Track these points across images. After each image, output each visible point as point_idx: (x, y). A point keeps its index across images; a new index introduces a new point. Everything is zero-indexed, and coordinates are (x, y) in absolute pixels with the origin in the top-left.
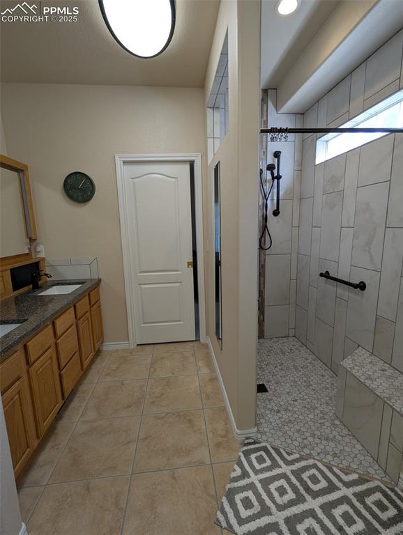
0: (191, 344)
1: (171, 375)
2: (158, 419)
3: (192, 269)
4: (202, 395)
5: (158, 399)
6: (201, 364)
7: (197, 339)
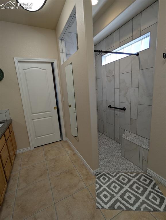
0: (60, 142)
1: (55, 157)
2: (58, 176)
3: (56, 110)
4: (73, 161)
5: (54, 169)
6: (67, 149)
7: (62, 140)
